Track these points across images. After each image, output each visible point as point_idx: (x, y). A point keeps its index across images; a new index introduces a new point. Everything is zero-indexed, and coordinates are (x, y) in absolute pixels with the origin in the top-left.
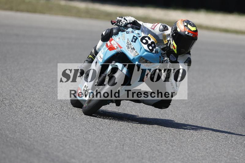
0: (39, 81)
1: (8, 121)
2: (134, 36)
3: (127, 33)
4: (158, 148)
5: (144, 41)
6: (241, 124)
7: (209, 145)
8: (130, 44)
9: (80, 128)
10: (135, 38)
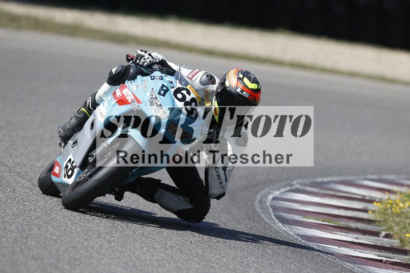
2: (163, 86)
3: (152, 79)
4: (86, 243)
5: (180, 96)
6: (225, 209)
8: (156, 98)
10: (165, 88)
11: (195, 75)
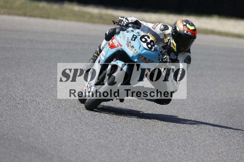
0: (52, 86)
1: (22, 126)
2: (134, 35)
3: (127, 32)
4: (171, 152)
5: (143, 40)
7: (221, 149)
8: (130, 43)
9: (93, 133)
10: (135, 37)
11: (157, 26)
